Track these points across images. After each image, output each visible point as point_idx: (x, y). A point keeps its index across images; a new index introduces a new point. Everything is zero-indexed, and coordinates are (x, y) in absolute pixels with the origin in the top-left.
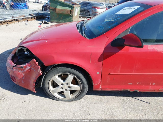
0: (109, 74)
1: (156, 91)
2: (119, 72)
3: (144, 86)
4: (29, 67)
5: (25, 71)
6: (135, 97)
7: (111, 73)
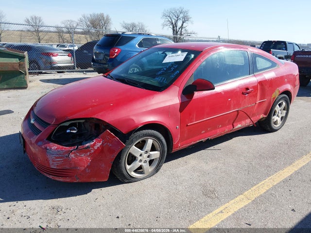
0: (187, 125)
1: (223, 133)
2: (194, 120)
3: (213, 131)
4: (101, 143)
5: (92, 151)
6: (209, 149)
7: (189, 124)
